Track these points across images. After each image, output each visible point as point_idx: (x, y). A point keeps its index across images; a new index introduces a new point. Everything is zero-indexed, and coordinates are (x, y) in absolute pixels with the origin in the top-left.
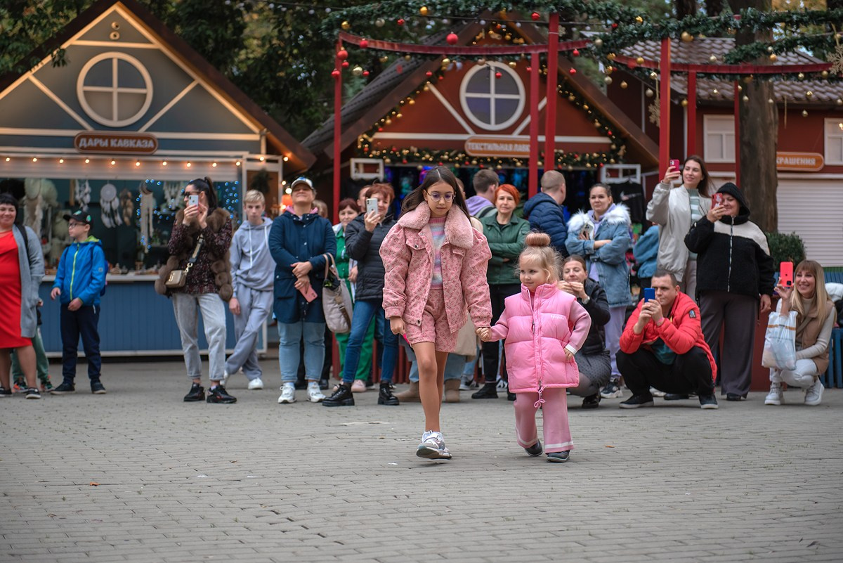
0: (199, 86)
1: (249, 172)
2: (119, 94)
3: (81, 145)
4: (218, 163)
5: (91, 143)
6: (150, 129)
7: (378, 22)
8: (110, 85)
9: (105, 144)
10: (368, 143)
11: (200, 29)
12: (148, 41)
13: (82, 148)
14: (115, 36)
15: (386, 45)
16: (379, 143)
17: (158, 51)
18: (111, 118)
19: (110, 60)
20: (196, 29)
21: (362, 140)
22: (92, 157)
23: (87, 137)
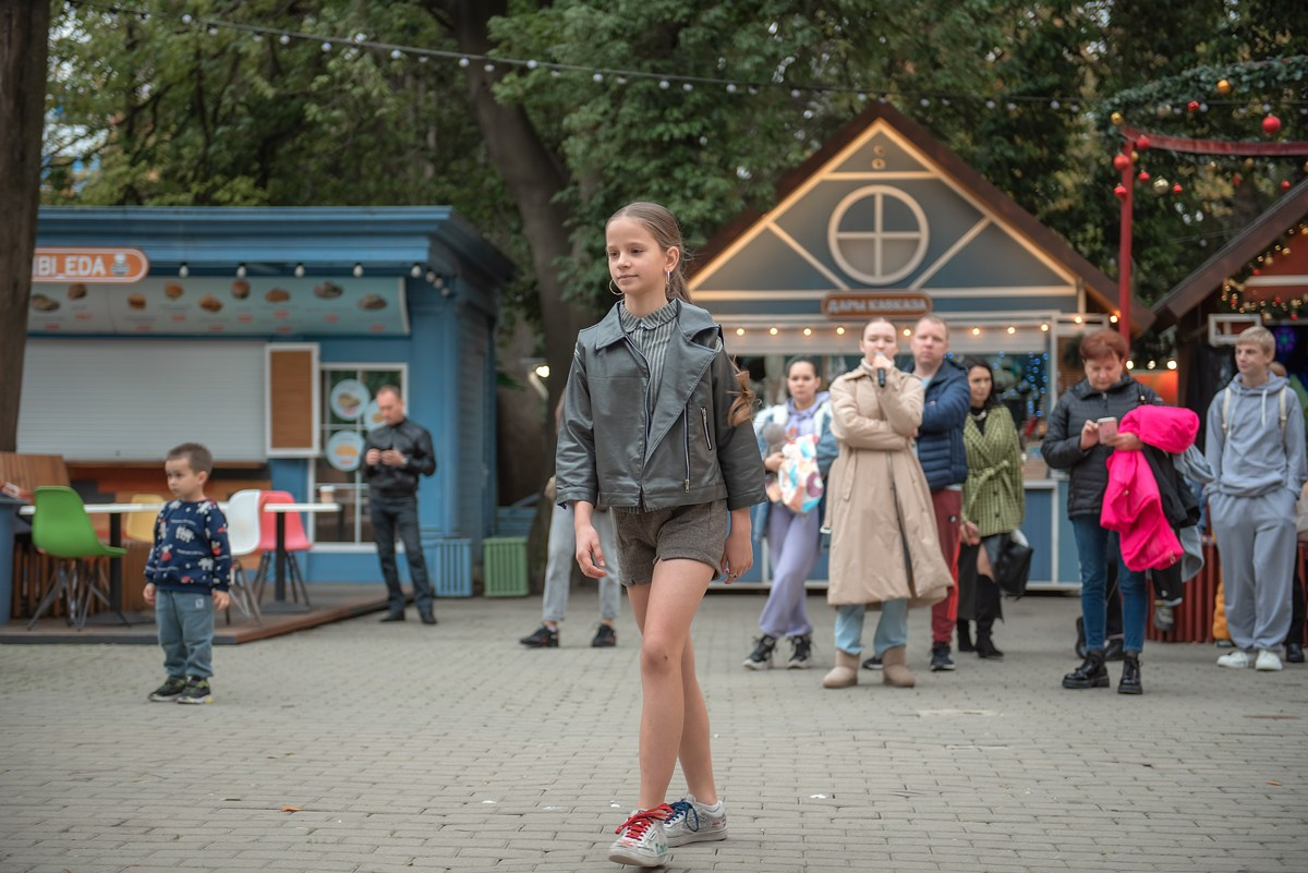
0: (992, 226)
1: (1060, 339)
2: (885, 242)
3: (830, 309)
4: (1017, 328)
5: (845, 306)
6: (927, 285)
7: (1160, 109)
8: (871, 228)
9: (860, 306)
10: (1239, 293)
11: (998, 150)
12: (921, 168)
13: (833, 314)
14: (879, 164)
15: (1212, 146)
16: (1255, 293)
17: (937, 182)
18: (871, 272)
19: (870, 199)
20: (993, 150)
21: (1227, 288)
22: (847, 325)
23: (838, 299)
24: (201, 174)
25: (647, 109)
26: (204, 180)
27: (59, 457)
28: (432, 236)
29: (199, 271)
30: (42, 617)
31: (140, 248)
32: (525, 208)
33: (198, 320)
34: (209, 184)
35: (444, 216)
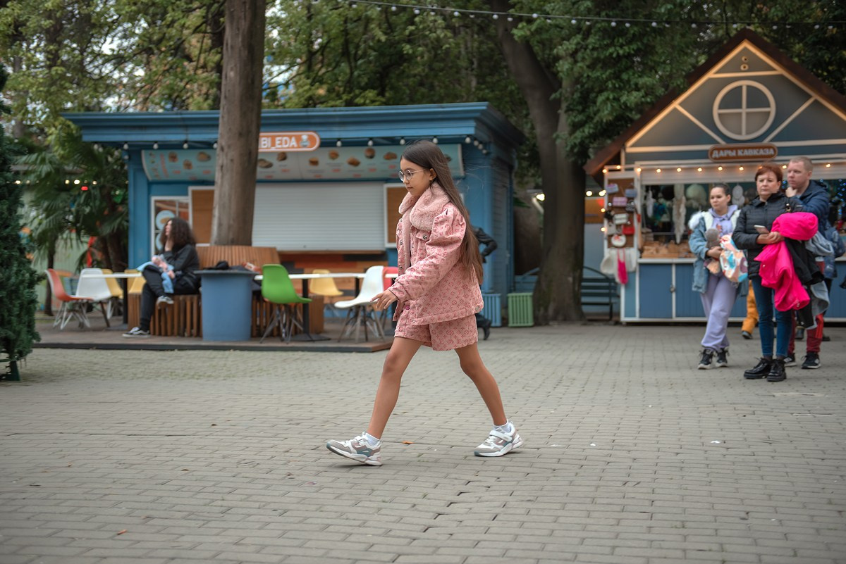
0: (816, 102)
2: (748, 114)
3: (714, 156)
4: (832, 164)
5: (722, 154)
6: (772, 140)
8: (740, 107)
9: (733, 154)
12: (773, 69)
13: (715, 158)
14: (745, 67)
17: (781, 76)
18: (740, 133)
19: (740, 88)
20: (816, 54)
22: (723, 165)
23: (719, 149)
24: (348, 89)
25: (604, 39)
26: (350, 93)
27: (274, 249)
28: (476, 119)
29: (348, 143)
30: (267, 337)
31: (315, 132)
32: (530, 101)
33: (347, 171)
34: (351, 95)
35: (484, 108)
